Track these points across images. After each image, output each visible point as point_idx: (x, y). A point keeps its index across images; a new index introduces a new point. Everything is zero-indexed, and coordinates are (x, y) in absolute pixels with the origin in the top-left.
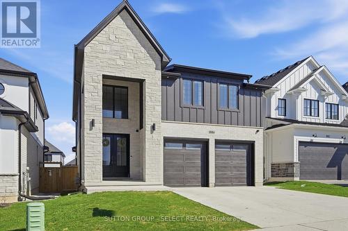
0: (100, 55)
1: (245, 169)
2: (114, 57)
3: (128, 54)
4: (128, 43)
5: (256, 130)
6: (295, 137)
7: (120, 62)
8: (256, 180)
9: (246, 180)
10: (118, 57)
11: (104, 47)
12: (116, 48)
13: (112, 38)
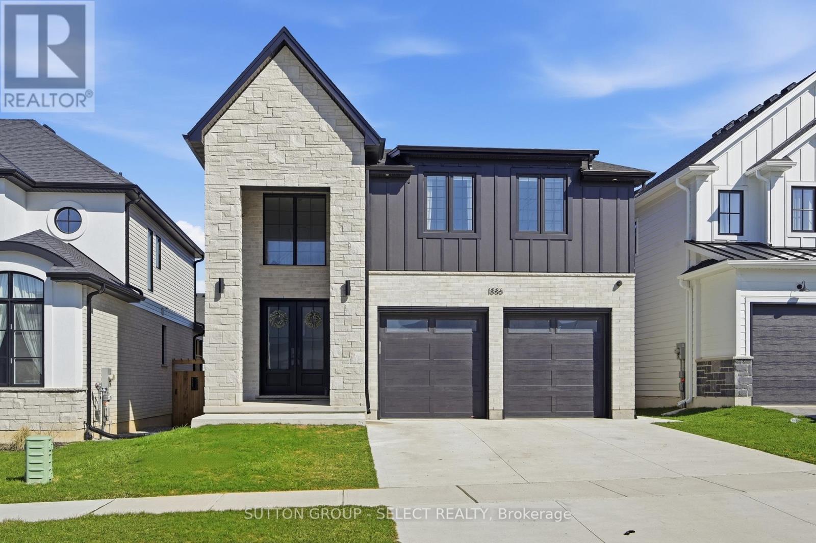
0: (235, 148)
1: (591, 376)
2: (263, 147)
3: (293, 138)
4: (293, 115)
5: (615, 281)
6: (739, 293)
7: (275, 157)
8: (615, 404)
9: (592, 403)
10: (273, 147)
11: (243, 131)
12: (267, 128)
13: (261, 108)
